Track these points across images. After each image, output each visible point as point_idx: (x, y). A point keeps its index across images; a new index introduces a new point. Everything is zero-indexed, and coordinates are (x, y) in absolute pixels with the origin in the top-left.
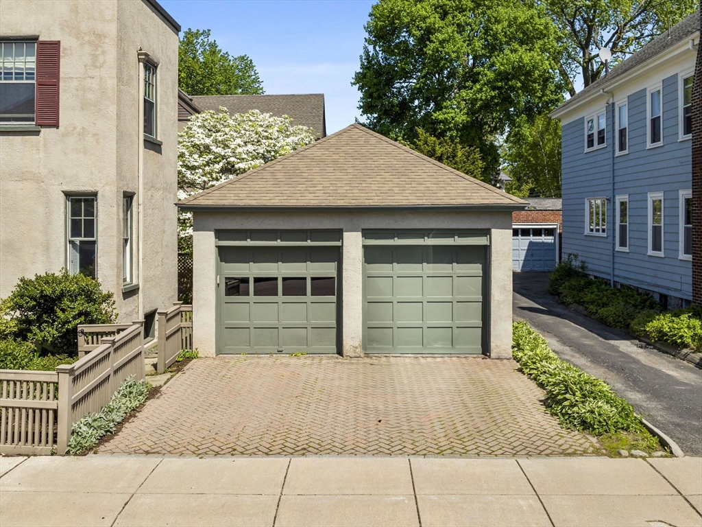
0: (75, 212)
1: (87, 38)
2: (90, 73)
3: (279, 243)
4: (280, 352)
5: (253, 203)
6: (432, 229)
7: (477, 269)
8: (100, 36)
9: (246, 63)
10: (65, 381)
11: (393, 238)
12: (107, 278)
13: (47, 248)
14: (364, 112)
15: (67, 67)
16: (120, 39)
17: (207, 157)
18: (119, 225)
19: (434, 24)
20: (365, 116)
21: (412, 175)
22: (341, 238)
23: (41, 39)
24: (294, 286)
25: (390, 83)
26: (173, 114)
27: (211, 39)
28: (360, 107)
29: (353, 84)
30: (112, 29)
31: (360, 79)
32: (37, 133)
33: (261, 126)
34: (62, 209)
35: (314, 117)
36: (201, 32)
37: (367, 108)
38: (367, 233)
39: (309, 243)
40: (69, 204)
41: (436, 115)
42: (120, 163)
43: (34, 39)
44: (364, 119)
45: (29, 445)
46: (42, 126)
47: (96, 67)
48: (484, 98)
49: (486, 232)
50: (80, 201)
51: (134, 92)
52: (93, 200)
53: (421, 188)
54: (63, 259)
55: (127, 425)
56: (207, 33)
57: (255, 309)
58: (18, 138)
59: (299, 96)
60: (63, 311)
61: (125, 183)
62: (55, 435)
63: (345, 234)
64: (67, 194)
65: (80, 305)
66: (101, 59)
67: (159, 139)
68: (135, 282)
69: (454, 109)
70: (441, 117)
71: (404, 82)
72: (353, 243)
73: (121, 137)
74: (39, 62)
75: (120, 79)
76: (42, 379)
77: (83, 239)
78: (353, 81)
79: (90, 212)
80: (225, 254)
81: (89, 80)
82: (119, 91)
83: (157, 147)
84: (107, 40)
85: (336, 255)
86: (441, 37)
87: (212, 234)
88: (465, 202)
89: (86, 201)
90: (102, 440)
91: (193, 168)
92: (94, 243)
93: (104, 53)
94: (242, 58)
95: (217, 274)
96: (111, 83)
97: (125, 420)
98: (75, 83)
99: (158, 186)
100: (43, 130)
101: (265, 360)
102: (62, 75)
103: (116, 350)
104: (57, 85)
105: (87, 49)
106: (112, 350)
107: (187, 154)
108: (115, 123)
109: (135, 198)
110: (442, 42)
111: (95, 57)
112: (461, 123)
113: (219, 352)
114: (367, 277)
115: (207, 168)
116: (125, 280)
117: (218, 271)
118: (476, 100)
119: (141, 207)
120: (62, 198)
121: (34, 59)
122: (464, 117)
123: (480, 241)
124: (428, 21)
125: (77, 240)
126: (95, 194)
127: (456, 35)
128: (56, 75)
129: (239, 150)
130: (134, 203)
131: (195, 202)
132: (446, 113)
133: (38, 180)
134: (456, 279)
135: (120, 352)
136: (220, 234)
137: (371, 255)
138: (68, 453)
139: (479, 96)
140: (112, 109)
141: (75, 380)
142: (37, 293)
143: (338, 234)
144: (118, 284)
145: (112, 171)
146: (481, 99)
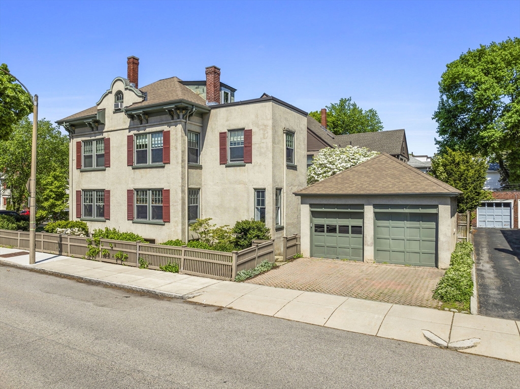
0: (258, 196)
1: (261, 127)
2: (263, 141)
3: (336, 210)
4: (338, 258)
5: (324, 192)
6: (408, 205)
7: (433, 225)
8: (266, 126)
9: (373, 113)
10: (234, 256)
11: (388, 209)
12: (269, 223)
13: (248, 210)
14: (441, 134)
15: (255, 139)
16: (274, 127)
17: (325, 169)
18: (273, 201)
19: (481, 79)
20: (441, 137)
21: (402, 178)
22: (363, 208)
23: (245, 129)
24: (344, 229)
25: (455, 117)
26: (304, 152)
27: (352, 102)
28: (438, 132)
29: (433, 119)
30: (270, 123)
31: (437, 115)
32: (244, 166)
33: (351, 153)
34: (253, 195)
35: (397, 142)
36: (347, 99)
37: (442, 132)
38: (375, 206)
39: (349, 210)
40: (256, 193)
41: (482, 134)
42: (274, 176)
43: (243, 129)
44: (440, 139)
45: (224, 277)
46: (246, 163)
47: (264, 138)
48: (513, 121)
49: (436, 207)
50: (260, 192)
51: (282, 146)
52: (264, 192)
53: (404, 185)
54: (253, 215)
55: (259, 276)
56: (350, 100)
57: (327, 239)
58: (238, 168)
59: (390, 131)
60: (250, 234)
61: (277, 184)
62: (231, 275)
63: (365, 206)
64: (255, 189)
65: (255, 233)
66: (266, 135)
67: (295, 164)
68: (282, 225)
69: (494, 129)
70: (486, 135)
71: (466, 115)
72: (369, 212)
73: (274, 166)
74: (244, 138)
75: (274, 142)
76: (228, 255)
77: (261, 207)
78: (433, 117)
79: (263, 196)
80: (314, 214)
81: (262, 144)
82: (274, 148)
83: (294, 168)
84: (268, 128)
85: (361, 216)
86: (484, 86)
87: (308, 205)
88: (423, 192)
89: (262, 192)
90: (248, 279)
91: (319, 175)
92: (265, 208)
93: (267, 132)
94: (371, 111)
95: (311, 223)
96: (270, 144)
97: (259, 274)
98: (257, 145)
99: (295, 184)
100: (247, 164)
101: (330, 261)
102: (253, 143)
103: (258, 249)
104: (251, 147)
105: (262, 132)
106: (257, 248)
107: (316, 168)
108: (271, 160)
109: (282, 190)
110: (485, 91)
111: (264, 134)
112: (499, 137)
113: (311, 256)
114: (376, 227)
115: (324, 175)
116: (278, 224)
117: (311, 222)
118: (508, 122)
119: (285, 194)
120: (253, 190)
121: (243, 137)
122: (501, 134)
123: (433, 211)
124: (476, 78)
125: (259, 207)
126: (265, 189)
127: (495, 84)
128: (250, 143)
129: (339, 166)
130: (282, 192)
131: (301, 192)
132: (489, 132)
133: (245, 184)
134: (421, 229)
135: (261, 250)
136: (311, 205)
137: (378, 216)
138: (235, 281)
139: (510, 120)
140: (270, 155)
141: (238, 256)
142: (241, 227)
143: (362, 206)
144: (273, 225)
145: (270, 180)
146: (511, 122)
